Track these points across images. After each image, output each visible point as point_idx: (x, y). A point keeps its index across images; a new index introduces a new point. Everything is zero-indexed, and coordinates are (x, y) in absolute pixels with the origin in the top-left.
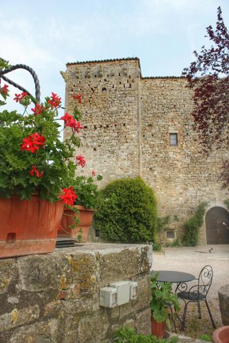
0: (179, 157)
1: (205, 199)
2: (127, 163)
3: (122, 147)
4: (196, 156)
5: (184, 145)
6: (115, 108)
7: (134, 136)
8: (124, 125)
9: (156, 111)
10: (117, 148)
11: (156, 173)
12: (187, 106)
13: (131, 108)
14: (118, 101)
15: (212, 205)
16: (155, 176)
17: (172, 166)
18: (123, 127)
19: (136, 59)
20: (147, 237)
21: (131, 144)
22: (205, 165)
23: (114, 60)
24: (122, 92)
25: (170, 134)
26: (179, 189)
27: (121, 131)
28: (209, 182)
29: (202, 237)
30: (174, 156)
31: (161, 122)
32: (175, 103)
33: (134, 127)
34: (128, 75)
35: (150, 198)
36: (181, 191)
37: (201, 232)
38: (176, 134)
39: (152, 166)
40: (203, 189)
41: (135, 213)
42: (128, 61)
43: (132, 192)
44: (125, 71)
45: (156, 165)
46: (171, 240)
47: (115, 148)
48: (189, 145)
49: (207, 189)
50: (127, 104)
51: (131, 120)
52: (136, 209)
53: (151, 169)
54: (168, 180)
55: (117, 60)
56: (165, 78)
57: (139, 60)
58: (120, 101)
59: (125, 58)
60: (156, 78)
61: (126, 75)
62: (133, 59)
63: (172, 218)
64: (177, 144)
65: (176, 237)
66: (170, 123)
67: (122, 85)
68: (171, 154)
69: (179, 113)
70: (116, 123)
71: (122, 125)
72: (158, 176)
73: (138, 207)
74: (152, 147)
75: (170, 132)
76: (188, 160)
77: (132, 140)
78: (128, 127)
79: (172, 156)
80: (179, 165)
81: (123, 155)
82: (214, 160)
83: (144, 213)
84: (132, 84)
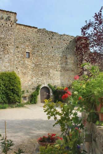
0: (30, 63)
1: (40, 83)
2: (8, 64)
3: (5, 56)
4: (37, 63)
5: (32, 58)
6: (3, 36)
7: (12, 51)
8: (7, 45)
9: (20, 41)
10: (3, 56)
11: (19, 70)
12: (34, 40)
13: (11, 37)
14: (5, 33)
15: (43, 86)
16: (18, 71)
17: (26, 67)
18: (6, 46)
19: (15, 13)
20: (18, 100)
21: (11, 55)
22: (41, 68)
23: (4, 11)
24: (7, 29)
25: (26, 52)
26: (29, 78)
27: (6, 48)
28: (42, 76)
29: (38, 100)
30: (28, 63)
31: (22, 46)
32: (29, 39)
33: (13, 47)
34: (11, 20)
35: (19, 82)
36: (30, 79)
37: (38, 98)
38: (29, 53)
39: (17, 66)
40: (39, 78)
41: (12, 89)
42: (11, 14)
43: (11, 79)
44: (10, 18)
45: (19, 66)
46: (25, 101)
47: (2, 56)
48: (34, 59)
49: (41, 79)
50: (9, 35)
51: (11, 43)
52: (13, 87)
53: (16, 68)
54: (25, 74)
55: (6, 11)
56: (26, 26)
57: (16, 14)
58: (6, 32)
59: (10, 11)
60: (22, 25)
61: (10, 20)
62: (14, 13)
63: (26, 91)
64: (29, 57)
65: (27, 100)
66: (27, 47)
67: (7, 25)
68: (26, 62)
69: (31, 43)
70: (3, 44)
71: (6, 45)
72: (20, 72)
73: (14, 86)
74: (18, 57)
75: (26, 51)
76: (33, 65)
77: (11, 53)
78: (9, 46)
79: (26, 63)
80: (29, 67)
81: (6, 60)
82: (44, 66)
83: (16, 89)
84: (12, 25)
